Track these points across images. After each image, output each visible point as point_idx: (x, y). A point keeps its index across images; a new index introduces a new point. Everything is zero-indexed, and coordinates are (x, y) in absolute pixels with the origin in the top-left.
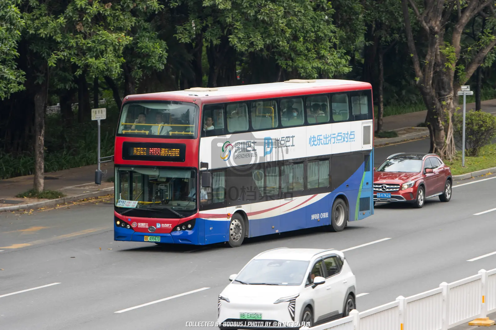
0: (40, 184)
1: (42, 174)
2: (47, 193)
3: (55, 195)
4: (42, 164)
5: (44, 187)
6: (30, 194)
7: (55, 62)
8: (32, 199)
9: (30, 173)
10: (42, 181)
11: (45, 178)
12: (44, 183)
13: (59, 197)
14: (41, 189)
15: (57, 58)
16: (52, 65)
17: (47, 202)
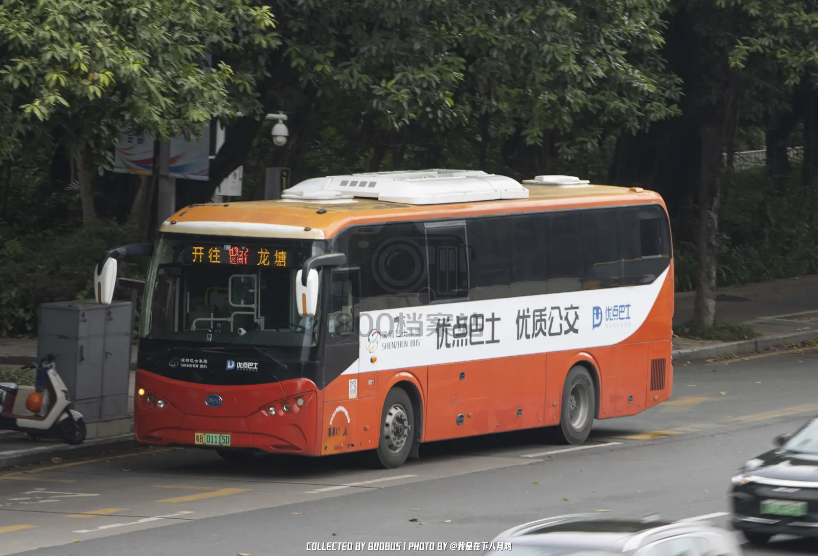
0: (707, 309)
1: (712, 289)
2: (723, 328)
3: (736, 334)
4: (713, 267)
5: (715, 317)
6: (687, 330)
7: (744, 59)
8: (691, 340)
9: (690, 285)
10: (711, 304)
11: (718, 299)
12: (717, 309)
13: (746, 337)
14: (709, 320)
15: (747, 51)
16: (737, 66)
17: (720, 348)
